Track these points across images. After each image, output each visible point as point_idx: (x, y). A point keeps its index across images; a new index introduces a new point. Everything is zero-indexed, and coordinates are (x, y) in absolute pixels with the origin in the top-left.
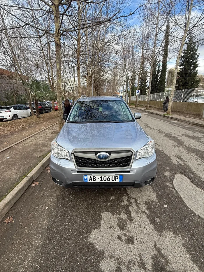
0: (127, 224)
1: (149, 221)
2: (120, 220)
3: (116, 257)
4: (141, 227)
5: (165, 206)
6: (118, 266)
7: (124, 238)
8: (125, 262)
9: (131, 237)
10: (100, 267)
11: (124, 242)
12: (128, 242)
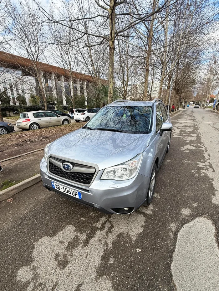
0: (77, 247)
1: (101, 257)
2: (76, 239)
3: (36, 271)
4: (86, 257)
5: (137, 250)
6: (30, 280)
7: (61, 258)
8: (38, 282)
9: (67, 262)
10: (18, 271)
11: (57, 263)
12: (61, 264)
